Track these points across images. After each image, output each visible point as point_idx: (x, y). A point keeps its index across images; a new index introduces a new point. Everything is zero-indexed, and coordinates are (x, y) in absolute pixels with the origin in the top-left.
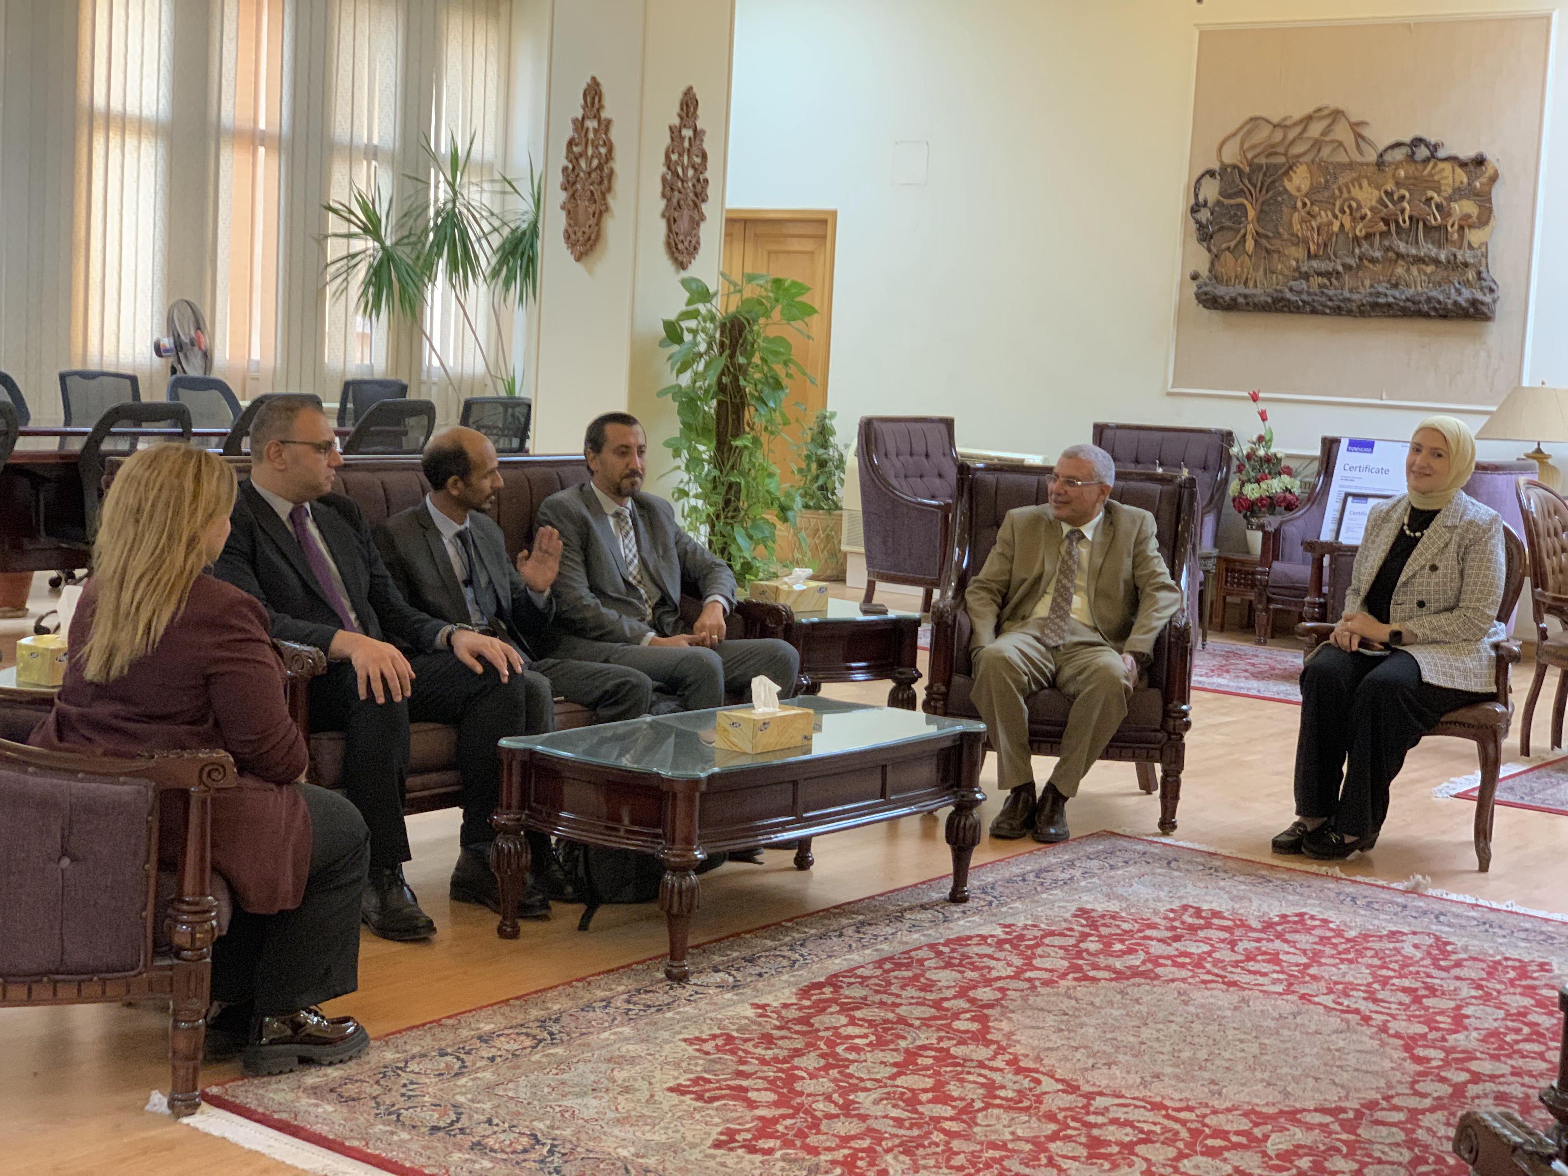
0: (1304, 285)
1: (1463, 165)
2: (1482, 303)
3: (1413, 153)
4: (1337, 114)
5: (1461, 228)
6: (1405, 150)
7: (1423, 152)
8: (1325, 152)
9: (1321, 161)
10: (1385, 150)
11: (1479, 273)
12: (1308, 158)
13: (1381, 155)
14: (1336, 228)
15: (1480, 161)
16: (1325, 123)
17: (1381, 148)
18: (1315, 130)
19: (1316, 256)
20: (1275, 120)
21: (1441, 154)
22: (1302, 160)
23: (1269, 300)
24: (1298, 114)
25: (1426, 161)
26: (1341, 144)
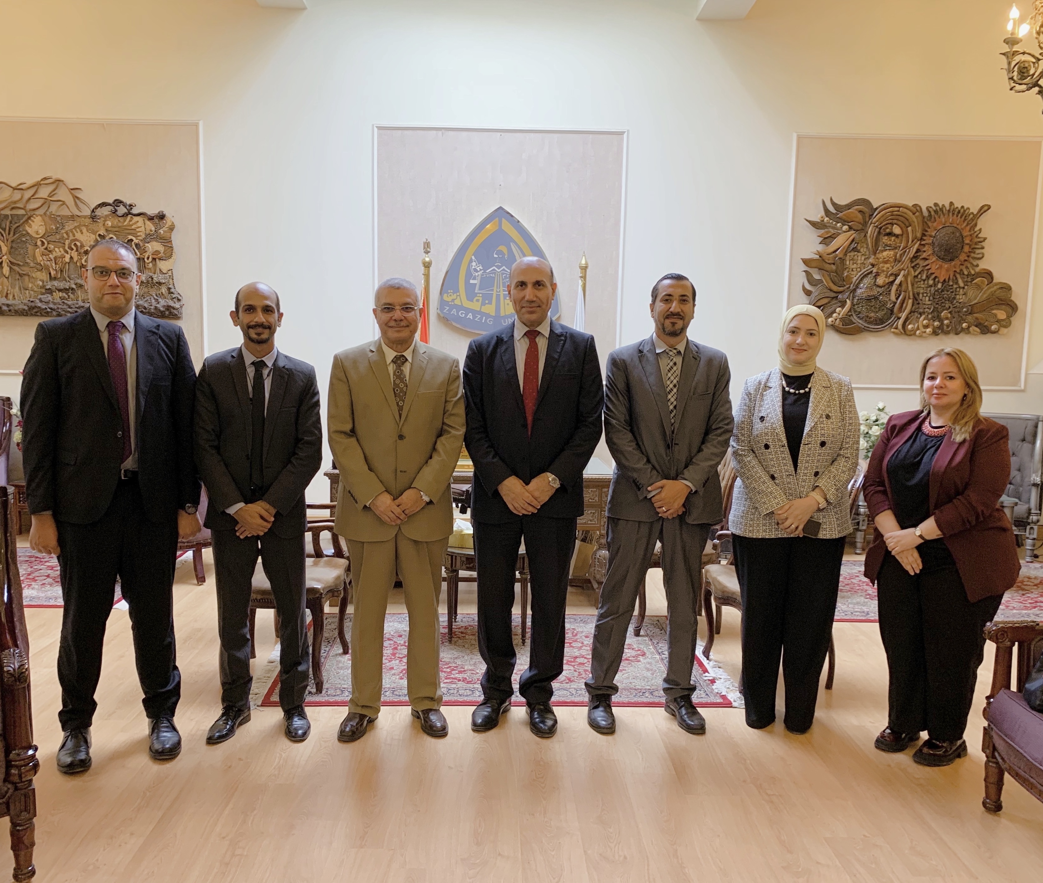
0: (50, 298)
1: (151, 219)
2: (174, 308)
3: (116, 211)
4: (59, 181)
5: (154, 259)
6: (109, 208)
7: (122, 210)
8: (54, 208)
9: (51, 214)
10: (96, 208)
11: (169, 289)
12: (41, 211)
13: (93, 211)
14: (67, 259)
15: (162, 217)
16: (51, 188)
17: (93, 206)
18: (44, 192)
19: (55, 279)
20: (14, 185)
21: (135, 211)
22: (37, 212)
23: (26, 308)
24: (30, 181)
25: (125, 215)
26: (64, 203)
